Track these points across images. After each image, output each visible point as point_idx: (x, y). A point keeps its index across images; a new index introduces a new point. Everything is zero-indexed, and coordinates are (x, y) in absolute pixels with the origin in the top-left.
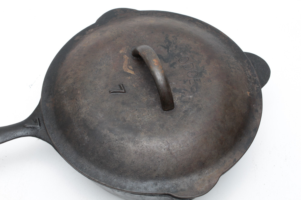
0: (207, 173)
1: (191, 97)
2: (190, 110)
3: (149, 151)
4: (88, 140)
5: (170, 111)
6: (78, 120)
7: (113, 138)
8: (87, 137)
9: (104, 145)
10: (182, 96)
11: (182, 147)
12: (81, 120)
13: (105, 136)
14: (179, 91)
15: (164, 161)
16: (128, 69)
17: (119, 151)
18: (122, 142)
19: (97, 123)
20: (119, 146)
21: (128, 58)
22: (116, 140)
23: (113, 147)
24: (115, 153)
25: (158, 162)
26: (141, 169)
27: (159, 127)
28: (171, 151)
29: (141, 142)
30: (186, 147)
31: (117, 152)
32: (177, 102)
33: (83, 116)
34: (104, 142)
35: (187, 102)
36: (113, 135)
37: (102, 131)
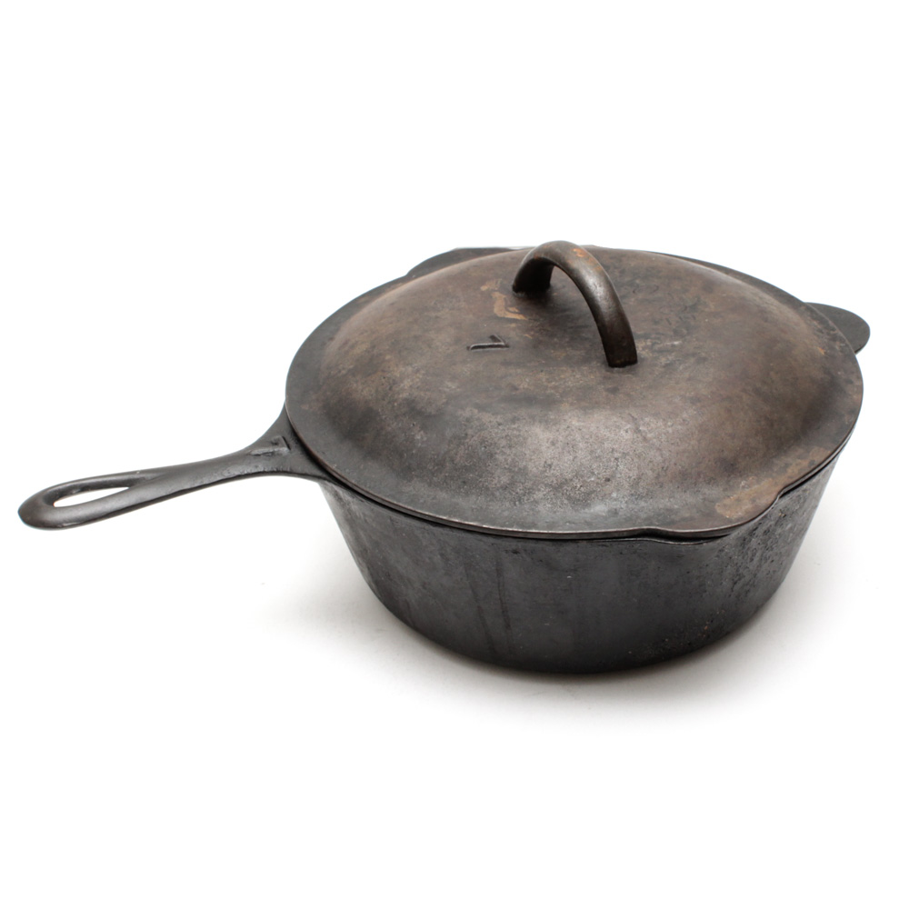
0: (743, 487)
1: (676, 343)
2: (677, 363)
3: (587, 437)
4: (425, 439)
5: (627, 368)
6: (393, 406)
7: (490, 422)
8: (422, 432)
9: (467, 440)
10: (653, 344)
11: (672, 425)
12: (400, 405)
13: (468, 420)
14: (646, 337)
15: (627, 457)
16: (507, 313)
17: (510, 447)
18: (516, 426)
19: (445, 400)
20: (508, 435)
21: (504, 296)
22: (499, 424)
23: (493, 439)
24: (498, 451)
25: (612, 459)
26: (571, 480)
27: (604, 393)
28: (644, 434)
29: (565, 420)
30: (680, 424)
31: (503, 449)
32: (644, 353)
33: (405, 395)
34: (466, 434)
35: (668, 351)
36: (490, 415)
37: (460, 412)
